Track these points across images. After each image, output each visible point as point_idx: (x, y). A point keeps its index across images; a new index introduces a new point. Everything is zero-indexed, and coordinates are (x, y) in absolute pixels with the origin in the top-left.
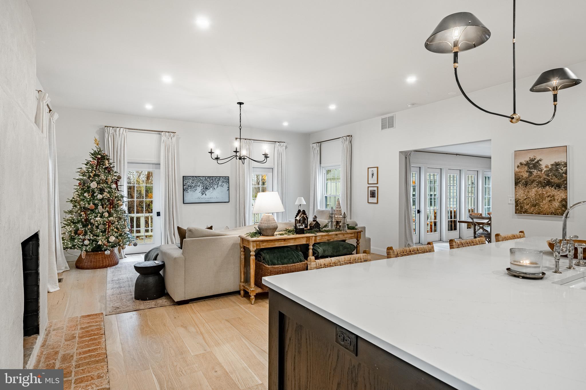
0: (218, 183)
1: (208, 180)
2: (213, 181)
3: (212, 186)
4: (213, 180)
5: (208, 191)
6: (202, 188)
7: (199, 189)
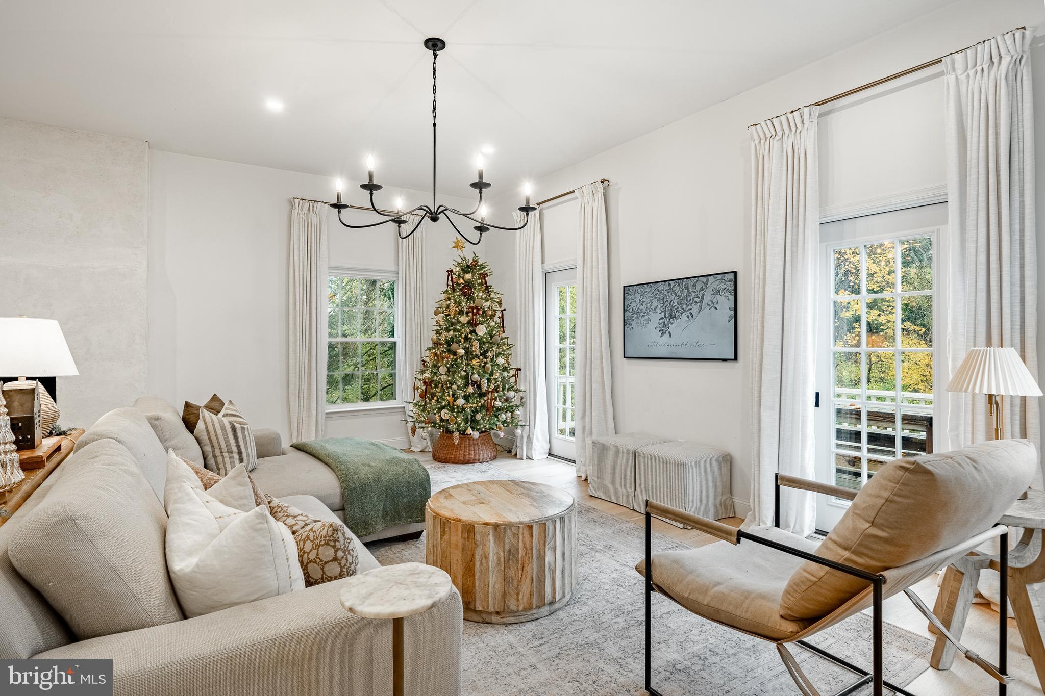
0: (703, 296)
1: (677, 289)
2: (688, 292)
3: (685, 307)
4: (687, 288)
5: (676, 323)
6: (662, 315)
7: (656, 318)
